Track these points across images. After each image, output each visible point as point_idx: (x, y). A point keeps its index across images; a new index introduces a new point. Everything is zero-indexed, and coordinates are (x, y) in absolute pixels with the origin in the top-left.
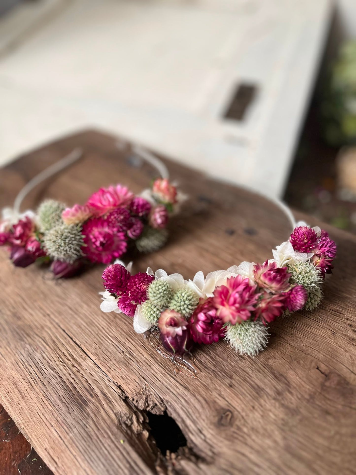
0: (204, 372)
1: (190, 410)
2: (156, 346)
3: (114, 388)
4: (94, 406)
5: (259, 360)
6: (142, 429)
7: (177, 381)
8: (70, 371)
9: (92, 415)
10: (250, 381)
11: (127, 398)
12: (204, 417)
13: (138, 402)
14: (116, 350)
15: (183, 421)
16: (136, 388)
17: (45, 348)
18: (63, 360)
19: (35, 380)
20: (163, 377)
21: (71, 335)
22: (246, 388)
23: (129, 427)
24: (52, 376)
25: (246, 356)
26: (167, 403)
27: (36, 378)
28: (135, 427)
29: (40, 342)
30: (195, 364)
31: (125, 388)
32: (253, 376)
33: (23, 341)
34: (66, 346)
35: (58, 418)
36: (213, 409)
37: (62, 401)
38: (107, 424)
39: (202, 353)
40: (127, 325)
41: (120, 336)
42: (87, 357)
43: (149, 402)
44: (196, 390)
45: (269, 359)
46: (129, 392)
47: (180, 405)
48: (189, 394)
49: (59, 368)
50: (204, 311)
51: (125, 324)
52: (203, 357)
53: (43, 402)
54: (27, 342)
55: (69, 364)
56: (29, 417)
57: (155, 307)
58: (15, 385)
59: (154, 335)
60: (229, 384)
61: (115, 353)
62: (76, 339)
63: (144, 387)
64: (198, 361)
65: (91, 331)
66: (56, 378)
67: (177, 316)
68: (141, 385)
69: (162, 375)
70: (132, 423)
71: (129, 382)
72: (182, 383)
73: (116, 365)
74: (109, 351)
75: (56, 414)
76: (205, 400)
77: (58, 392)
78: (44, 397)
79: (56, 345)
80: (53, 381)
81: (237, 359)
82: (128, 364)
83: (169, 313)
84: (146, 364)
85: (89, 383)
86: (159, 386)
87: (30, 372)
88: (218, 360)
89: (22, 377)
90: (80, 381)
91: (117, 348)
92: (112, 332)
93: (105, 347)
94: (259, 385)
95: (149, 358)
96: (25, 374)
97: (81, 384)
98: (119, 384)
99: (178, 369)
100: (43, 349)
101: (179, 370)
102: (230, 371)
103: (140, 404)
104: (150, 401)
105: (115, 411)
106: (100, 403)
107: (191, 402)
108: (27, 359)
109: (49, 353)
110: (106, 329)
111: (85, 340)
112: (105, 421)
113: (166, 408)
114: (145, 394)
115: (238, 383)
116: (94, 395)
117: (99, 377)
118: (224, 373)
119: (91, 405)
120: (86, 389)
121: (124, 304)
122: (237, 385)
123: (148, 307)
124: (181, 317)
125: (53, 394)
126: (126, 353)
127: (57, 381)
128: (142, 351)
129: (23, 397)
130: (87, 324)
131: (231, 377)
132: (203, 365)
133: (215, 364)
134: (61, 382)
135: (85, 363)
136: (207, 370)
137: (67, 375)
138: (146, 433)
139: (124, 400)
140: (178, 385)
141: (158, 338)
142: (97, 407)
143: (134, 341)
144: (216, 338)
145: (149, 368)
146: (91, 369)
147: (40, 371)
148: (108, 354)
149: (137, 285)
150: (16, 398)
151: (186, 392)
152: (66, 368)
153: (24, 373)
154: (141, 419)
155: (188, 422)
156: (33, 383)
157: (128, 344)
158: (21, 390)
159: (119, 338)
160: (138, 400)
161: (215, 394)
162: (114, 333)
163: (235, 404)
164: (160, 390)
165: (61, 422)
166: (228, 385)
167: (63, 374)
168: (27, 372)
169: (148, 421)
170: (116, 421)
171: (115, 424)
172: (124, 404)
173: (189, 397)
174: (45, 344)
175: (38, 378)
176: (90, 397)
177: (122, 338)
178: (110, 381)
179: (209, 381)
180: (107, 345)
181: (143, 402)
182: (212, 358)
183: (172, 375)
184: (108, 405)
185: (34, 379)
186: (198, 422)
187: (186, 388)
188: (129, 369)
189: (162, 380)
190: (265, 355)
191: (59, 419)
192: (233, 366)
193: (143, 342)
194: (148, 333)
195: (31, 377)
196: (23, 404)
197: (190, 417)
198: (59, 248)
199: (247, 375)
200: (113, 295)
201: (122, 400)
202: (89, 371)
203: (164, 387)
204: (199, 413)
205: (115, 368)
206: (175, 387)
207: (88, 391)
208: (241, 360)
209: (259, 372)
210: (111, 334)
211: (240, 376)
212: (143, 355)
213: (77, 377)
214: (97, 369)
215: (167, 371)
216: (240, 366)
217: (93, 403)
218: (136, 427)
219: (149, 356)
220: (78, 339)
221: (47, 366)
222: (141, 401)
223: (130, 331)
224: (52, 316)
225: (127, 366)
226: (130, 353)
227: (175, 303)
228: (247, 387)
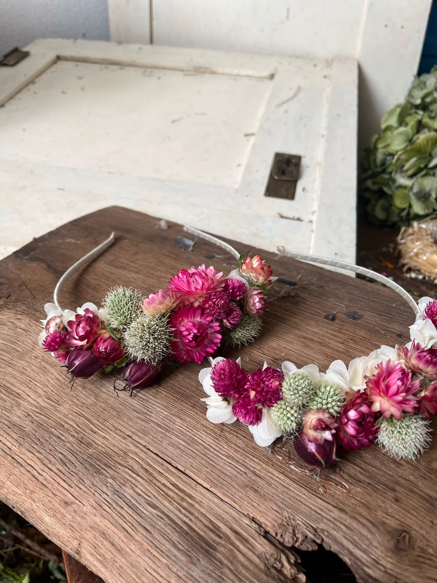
0: (358, 487)
1: (355, 538)
2: (287, 461)
3: (247, 521)
4: (226, 550)
5: (420, 464)
6: (297, 572)
7: (328, 503)
8: (180, 507)
9: (226, 562)
10: (418, 491)
11: (267, 532)
12: (376, 544)
13: (283, 537)
14: (235, 472)
15: (351, 553)
16: (275, 518)
17: (136, 480)
18: (165, 494)
19: (133, 525)
20: (308, 499)
21: (169, 460)
22: (416, 501)
23: (280, 571)
24: (156, 516)
25: (403, 462)
26: (323, 532)
27: (133, 522)
28: (287, 571)
29: (126, 473)
30: (343, 478)
31: (262, 520)
32: (420, 484)
33: (103, 474)
34: (164, 474)
35: (179, 572)
36: (384, 532)
37: (178, 549)
38: (251, 571)
39: (348, 463)
40: (241, 439)
41: (235, 453)
42: (198, 485)
43: (297, 535)
44: (355, 511)
45: (431, 462)
46: (269, 526)
47: (342, 534)
48: (347, 517)
49: (162, 504)
50: (355, 408)
51: (237, 438)
52: (350, 468)
53: (150, 554)
54: (108, 475)
55: (176, 497)
56: (135, 577)
57: (292, 408)
58: (102, 536)
59: (280, 448)
60: (393, 498)
61: (235, 476)
62: (177, 464)
63: (287, 515)
64: (345, 473)
65: (194, 451)
66: (162, 518)
67: (325, 417)
68: (282, 513)
69: (306, 498)
70: (283, 566)
71: (265, 511)
72: (335, 505)
73: (241, 491)
74: (226, 475)
75: (174, 568)
76: (371, 523)
77: (171, 538)
78: (151, 546)
79: (151, 474)
80: (159, 523)
81: (393, 466)
82: (256, 488)
83: (313, 415)
84: (281, 486)
85: (210, 520)
86: (306, 512)
87: (122, 515)
88: (370, 470)
89: (112, 524)
90: (198, 518)
91: (236, 469)
92: (224, 449)
93: (219, 470)
94: (430, 494)
95: (282, 477)
96: (116, 518)
97: (200, 523)
98: (252, 515)
99: (323, 486)
100: (134, 481)
101: (326, 488)
102: (390, 481)
103: (286, 539)
104: (299, 533)
105: (257, 553)
106: (233, 544)
107: (353, 527)
108: (114, 498)
109: (143, 486)
110: (214, 447)
111: (189, 464)
112: (247, 569)
113: (323, 540)
114: (290, 524)
115: (404, 496)
116: (221, 535)
117: (221, 510)
118: (383, 485)
119: (222, 549)
120: (208, 528)
121: (246, 409)
122: (404, 498)
123: (282, 410)
124: (329, 418)
125: (163, 541)
126: (250, 475)
127: (165, 523)
128: (271, 470)
129: (119, 550)
130: (186, 442)
131: (393, 490)
132: (354, 479)
133: (368, 475)
134: (171, 523)
135: (199, 494)
136: (361, 484)
137: (177, 513)
138: (303, 577)
139: (265, 537)
140: (330, 507)
141: (286, 451)
142: (232, 551)
143: (256, 458)
145: (286, 490)
146: (207, 501)
147: (137, 513)
148: (227, 478)
149: (267, 383)
150: (109, 553)
151: (343, 516)
152: (173, 504)
153: (113, 518)
154: (292, 559)
155: (358, 553)
156: (130, 530)
157: (249, 463)
158: (114, 542)
159: (236, 456)
160: (284, 534)
161: (380, 513)
162: (226, 450)
163: (409, 522)
164: (309, 517)
165: (184, 577)
166: (393, 500)
167: (171, 513)
168: (118, 516)
169: (299, 561)
170: (262, 566)
171: (260, 570)
172: (265, 541)
173: (348, 521)
174: (134, 476)
175: (135, 521)
176: (217, 539)
177: (239, 456)
178: (238, 513)
179: (368, 498)
180: (222, 467)
181: (291, 535)
182: (362, 468)
183: (319, 496)
184: (244, 545)
185: (130, 524)
186: (370, 550)
187: (341, 510)
188: (260, 495)
189: (307, 504)
190: (426, 457)
191: (180, 574)
192: (392, 476)
193: (268, 458)
194: (272, 446)
195: (125, 522)
196: (121, 561)
197: (358, 546)
198: (146, 345)
199: (412, 484)
200: (225, 399)
201: (262, 537)
202: (207, 504)
203: (313, 513)
204: (368, 540)
205: (240, 494)
206: (327, 511)
207: (212, 530)
208: (398, 467)
209: (425, 479)
210: (222, 452)
211: (403, 487)
212: (273, 474)
213: (192, 514)
214: (216, 500)
215: (311, 492)
216: (399, 474)
217: (223, 546)
218: (288, 570)
219: (282, 475)
220: (180, 463)
221: (146, 504)
222: (287, 535)
223: (247, 446)
224: (134, 437)
225: (256, 491)
226: (254, 473)
227: (320, 400)
228: (416, 499)
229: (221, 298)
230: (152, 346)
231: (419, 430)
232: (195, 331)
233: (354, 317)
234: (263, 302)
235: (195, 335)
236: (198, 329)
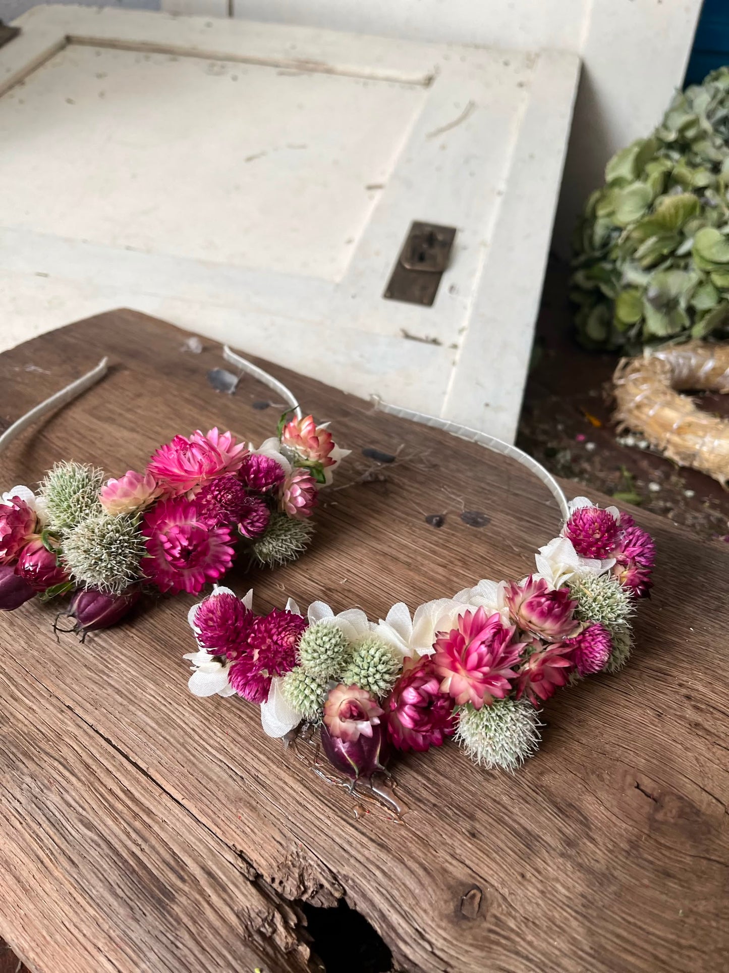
0: (416, 810)
1: (395, 893)
2: (312, 762)
3: (230, 857)
4: (189, 901)
5: (523, 777)
6: (295, 941)
7: (363, 833)
8: (129, 829)
9: (185, 920)
10: (511, 822)
11: (258, 876)
12: (425, 905)
13: (283, 885)
14: (226, 776)
15: (383, 917)
16: (276, 854)
17: (68, 782)
18: (110, 805)
19: (52, 853)
20: (333, 826)
21: (126, 750)
22: (503, 837)
23: (269, 940)
24: (89, 841)
25: (496, 773)
26: (347, 881)
27: (54, 848)
28: (281, 940)
29: (55, 768)
30: (395, 794)
31: (253, 855)
32: (516, 810)
33: (18, 769)
34: (114, 773)
35: (111, 931)
36: (443, 887)
37: (116, 895)
38: (221, 937)
39: (408, 770)
40: (245, 722)
41: (232, 745)
42: (164, 795)
43: (306, 883)
44: (403, 849)
45: (542, 774)
46: (264, 866)
47: (375, 884)
48: (389, 859)
49: (103, 823)
50: (415, 685)
51: (240, 720)
52: (411, 779)
53: (73, 900)
54: (25, 770)
55: (126, 812)
56: (45, 933)
57: (314, 680)
58: (5, 866)
59: (305, 739)
60: (468, 831)
61: (226, 782)
62: (137, 758)
63: (295, 850)
64: (401, 786)
65: (168, 737)
66: (99, 846)
67: (363, 697)
68: (287, 846)
69: (329, 823)
70: (275, 931)
71: (262, 842)
72: (373, 837)
73: (230, 807)
74: (211, 780)
75: (105, 924)
76: (425, 869)
77: (106, 877)
78: (75, 888)
79: (93, 773)
80: (92, 852)
81: (479, 777)
82: (254, 803)
83: (343, 693)
84: (294, 802)
85: (174, 853)
86: (326, 846)
87: (37, 835)
88: (441, 783)
89: (22, 849)
90: (153, 848)
91: (228, 771)
92: (215, 737)
93: (201, 771)
94: (529, 828)
95: (298, 787)
96: (28, 841)
97: (157, 856)
98: (239, 848)
99: (361, 806)
100: (64, 783)
101: (364, 810)
102: (468, 803)
103: (288, 889)
104: (309, 880)
105: (236, 908)
106: (201, 892)
107: (395, 875)
108: (29, 809)
109: (77, 790)
110: (200, 732)
111: (156, 759)
112: (216, 932)
113: (345, 892)
114: (298, 865)
115: (486, 828)
116: (186, 877)
117: (193, 836)
118: (456, 808)
119: (183, 900)
120: (168, 864)
121: (245, 676)
122: (485, 832)
123: (298, 682)
124: (370, 700)
125: (94, 881)
126: (249, 781)
127: (101, 853)
128: (283, 775)
129: (26, 891)
130: (157, 723)
131: (472, 817)
132: (413, 796)
133: (436, 790)
134: (111, 854)
135: (162, 808)
136: (422, 806)
137: (123, 837)
138: (306, 950)
139: (252, 882)
140: (365, 840)
141: (313, 746)
142: (197, 903)
143: (264, 754)
144: (437, 739)
145: (301, 809)
146: (174, 821)
147: (61, 834)
148: (211, 786)
149: (275, 638)
150: (12, 894)
151: (383, 856)
152: (120, 823)
153: (24, 840)
154: (293, 920)
155: (394, 918)
156: (46, 861)
157: (251, 761)
158: (21, 878)
159: (232, 749)
160: (284, 880)
161: (442, 853)
162: (218, 740)
163: (484, 871)
164: (329, 854)
165: (118, 940)
166: (467, 833)
167: (113, 837)
168: (31, 836)
169: (305, 924)
170: (241, 930)
171: (238, 935)
172: (253, 890)
173: (389, 864)
174: (67, 774)
175: (57, 847)
176: (179, 883)
177: (236, 750)
178: (218, 844)
179: (428, 828)
180: (206, 766)
181: (295, 883)
182: (428, 779)
183: (351, 821)
184: (219, 896)
185: (48, 852)
186: (415, 916)
187: (382, 846)
188: (259, 815)
189: (330, 833)
190: (535, 766)
191: (113, 934)
192: (473, 794)
193: (283, 756)
194: (291, 736)
195: (41, 848)
196: (28, 907)
197: (397, 906)
198: (96, 563)
199: (503, 810)
200: (217, 659)
201: (248, 883)
202: (172, 826)
203: (337, 848)
204: (414, 897)
205: (228, 813)
206: (359, 846)
207: (172, 869)
208: (487, 780)
209: (527, 802)
210: (212, 742)
211: (489, 813)
212: (285, 783)
213: (145, 840)
214: (188, 820)
215: (340, 814)
216: (486, 792)
217: (186, 894)
218: (283, 938)
219: (299, 784)
220: (142, 756)
221: (76, 821)
222: (289, 882)
223: (252, 733)
224: (78, 710)
225: (253, 809)
226: (256, 779)
227: (357, 670)
228: (505, 835)
229: (228, 490)
230: (106, 567)
231: (519, 724)
232: (185, 543)
233: (475, 520)
234: (309, 497)
235: (184, 550)
236: (190, 540)
